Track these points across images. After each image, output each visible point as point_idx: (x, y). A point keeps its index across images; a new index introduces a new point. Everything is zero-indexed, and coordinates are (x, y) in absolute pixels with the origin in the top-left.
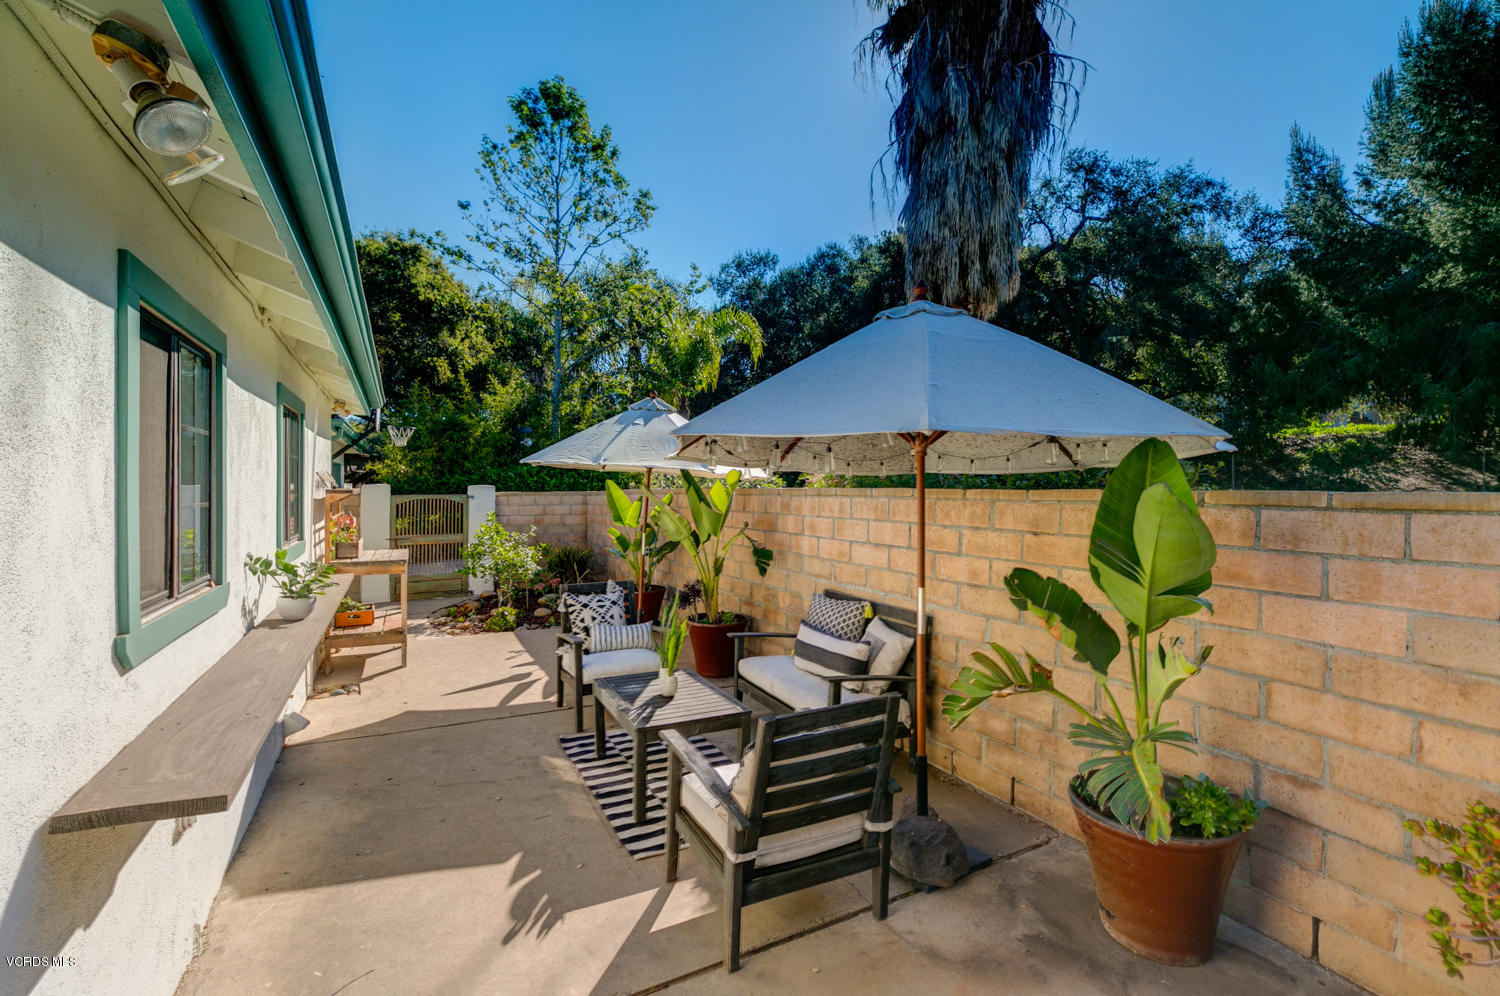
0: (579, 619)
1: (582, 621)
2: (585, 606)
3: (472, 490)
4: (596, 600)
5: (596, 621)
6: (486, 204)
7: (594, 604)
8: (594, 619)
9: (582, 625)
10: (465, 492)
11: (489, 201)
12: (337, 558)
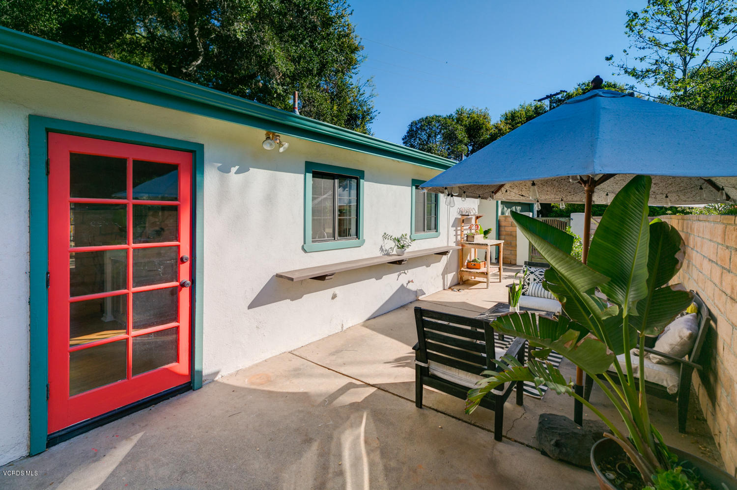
0: (527, 278)
1: (529, 280)
2: (532, 273)
3: (573, 215)
4: (539, 271)
5: (536, 281)
6: (625, 51)
7: (537, 273)
8: (535, 280)
9: (528, 281)
10: (569, 216)
11: (627, 50)
12: (467, 241)
